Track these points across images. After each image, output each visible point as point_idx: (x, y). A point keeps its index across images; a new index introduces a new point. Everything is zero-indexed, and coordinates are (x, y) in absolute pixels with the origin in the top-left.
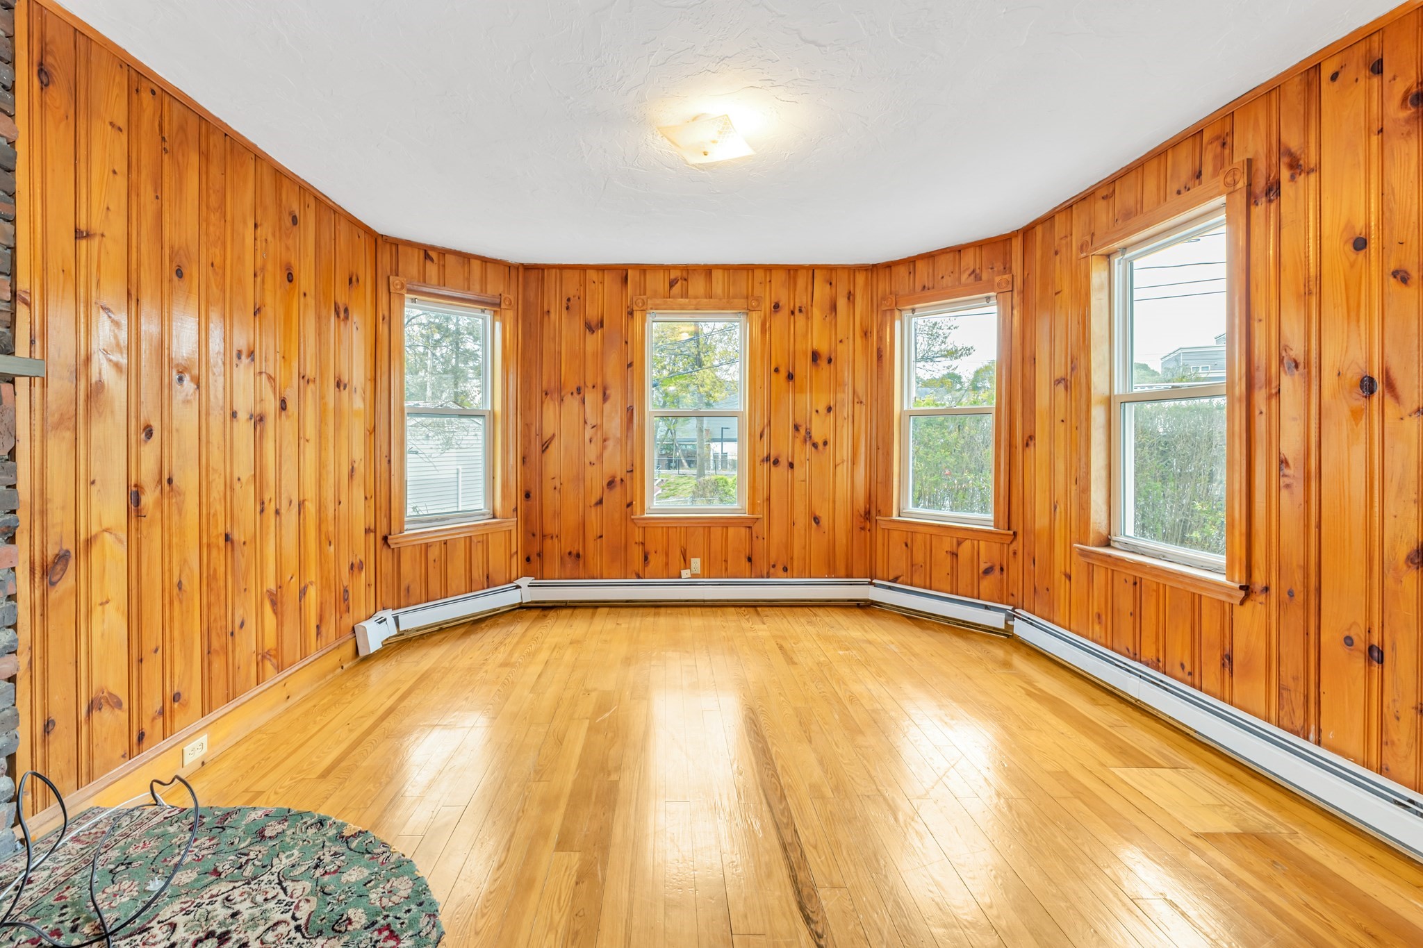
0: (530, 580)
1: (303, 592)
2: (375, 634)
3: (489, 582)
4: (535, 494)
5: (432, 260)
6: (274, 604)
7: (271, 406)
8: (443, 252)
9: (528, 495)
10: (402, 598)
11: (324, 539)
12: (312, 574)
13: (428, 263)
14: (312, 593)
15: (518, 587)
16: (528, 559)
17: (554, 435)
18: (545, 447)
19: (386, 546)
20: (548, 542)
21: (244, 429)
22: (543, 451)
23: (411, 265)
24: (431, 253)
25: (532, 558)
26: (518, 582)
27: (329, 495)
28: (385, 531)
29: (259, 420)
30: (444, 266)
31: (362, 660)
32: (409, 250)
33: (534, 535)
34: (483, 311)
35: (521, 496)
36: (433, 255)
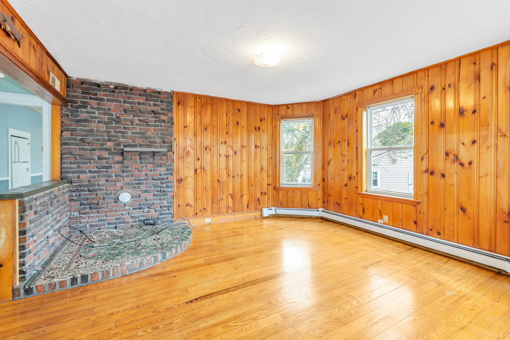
0: (322, 209)
1: (242, 196)
2: (266, 212)
3: (309, 207)
4: (326, 179)
5: (289, 108)
7: (231, 153)
8: (293, 105)
9: (324, 180)
10: (281, 205)
11: (250, 184)
12: (245, 192)
13: (288, 109)
14: (245, 197)
15: (318, 211)
16: (324, 202)
17: (331, 159)
18: (329, 163)
19: (275, 190)
20: (330, 197)
21: (223, 159)
22: (328, 165)
23: (283, 112)
24: (289, 106)
25: (325, 202)
26: (319, 209)
27: (252, 174)
28: (275, 185)
29: (227, 156)
30: (293, 109)
31: (262, 218)
32: (282, 107)
33: (325, 194)
34: (309, 119)
35: (321, 180)
36: (290, 106)
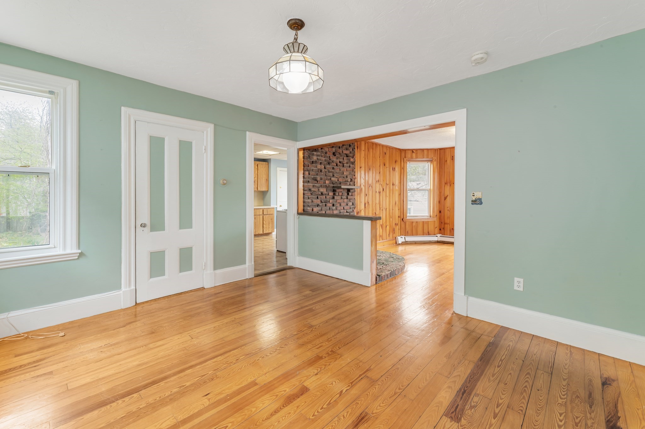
0: (441, 235)
1: (386, 227)
2: (400, 240)
3: (429, 234)
4: (442, 211)
5: (414, 152)
6: (382, 227)
7: (381, 190)
8: (417, 150)
9: (440, 212)
10: (406, 234)
11: (390, 217)
12: (388, 224)
14: (388, 227)
16: (440, 229)
17: (448, 195)
18: (445, 198)
19: (403, 221)
20: (446, 225)
21: (378, 194)
22: (445, 200)
23: (409, 155)
24: (413, 151)
25: (441, 229)
26: (437, 235)
27: (391, 208)
28: (403, 218)
29: (380, 192)
30: (417, 153)
31: (397, 244)
32: (408, 151)
33: (442, 223)
34: (428, 163)
35: (438, 212)
36: (414, 151)
